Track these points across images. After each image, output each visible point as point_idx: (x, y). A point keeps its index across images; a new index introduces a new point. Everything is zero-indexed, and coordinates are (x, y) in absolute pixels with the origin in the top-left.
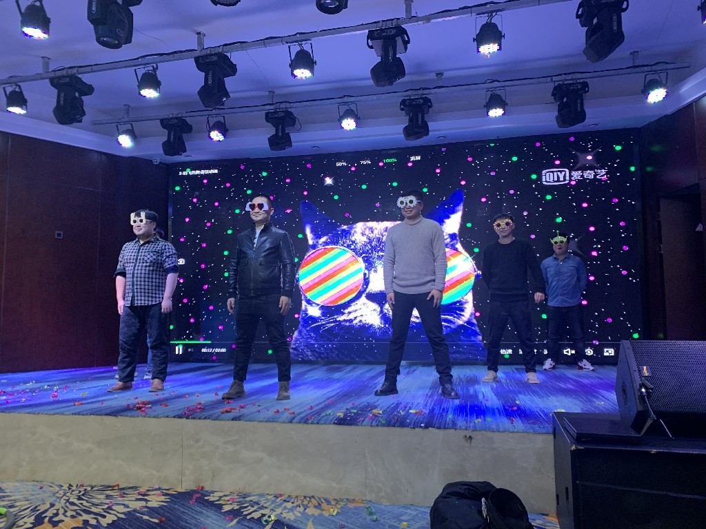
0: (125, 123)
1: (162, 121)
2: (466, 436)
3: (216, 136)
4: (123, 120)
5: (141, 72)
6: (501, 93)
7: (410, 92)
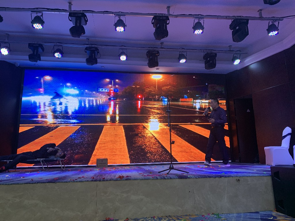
0: (5, 43)
1: (29, 44)
2: (237, 180)
3: (57, 55)
4: (5, 41)
5: (34, 15)
6: (185, 54)
7: (151, 48)
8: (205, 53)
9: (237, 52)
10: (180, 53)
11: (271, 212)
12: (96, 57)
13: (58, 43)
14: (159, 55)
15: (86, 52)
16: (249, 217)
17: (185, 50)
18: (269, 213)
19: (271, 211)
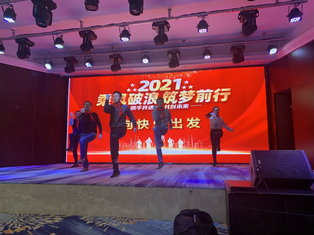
0: (48, 59)
1: (64, 58)
3: (88, 65)
5: (56, 37)
7: (172, 48)
8: (232, 46)
12: (119, 63)
15: (111, 60)
17: (208, 45)
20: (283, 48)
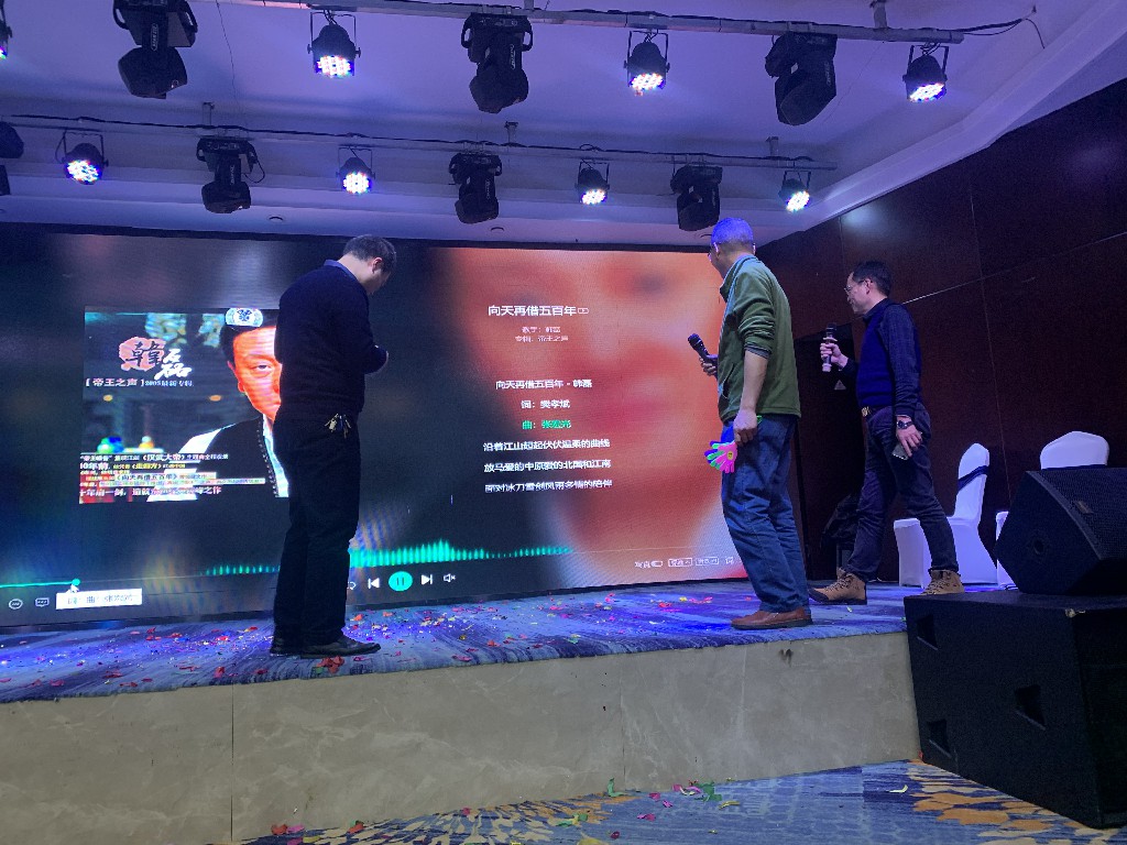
2: (782, 652)
3: (80, 170)
6: (601, 168)
7: (466, 146)
8: (678, 167)
9: (797, 163)
10: (584, 166)
11: (904, 766)
12: (243, 179)
13: (80, 121)
14: (498, 174)
15: (202, 159)
16: (823, 789)
17: (600, 154)
18: (895, 769)
19: (905, 761)
20: (828, 193)
